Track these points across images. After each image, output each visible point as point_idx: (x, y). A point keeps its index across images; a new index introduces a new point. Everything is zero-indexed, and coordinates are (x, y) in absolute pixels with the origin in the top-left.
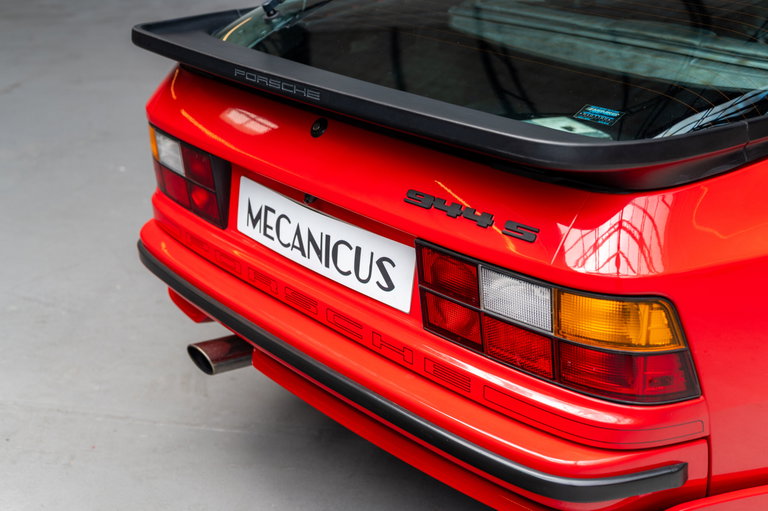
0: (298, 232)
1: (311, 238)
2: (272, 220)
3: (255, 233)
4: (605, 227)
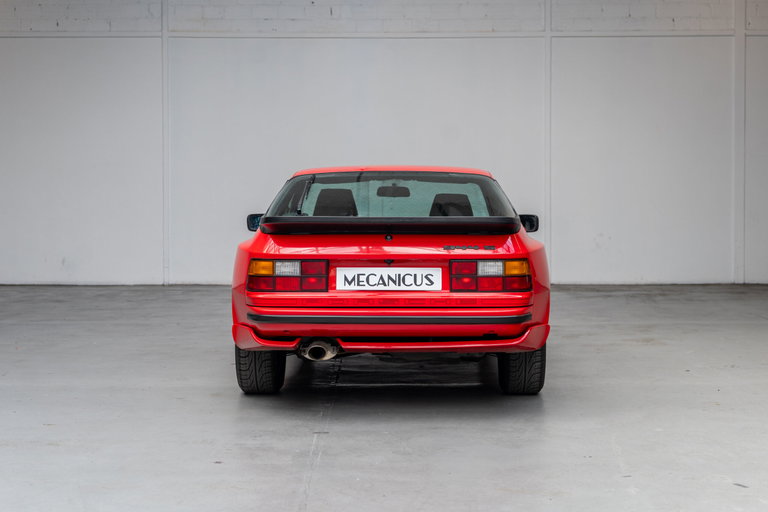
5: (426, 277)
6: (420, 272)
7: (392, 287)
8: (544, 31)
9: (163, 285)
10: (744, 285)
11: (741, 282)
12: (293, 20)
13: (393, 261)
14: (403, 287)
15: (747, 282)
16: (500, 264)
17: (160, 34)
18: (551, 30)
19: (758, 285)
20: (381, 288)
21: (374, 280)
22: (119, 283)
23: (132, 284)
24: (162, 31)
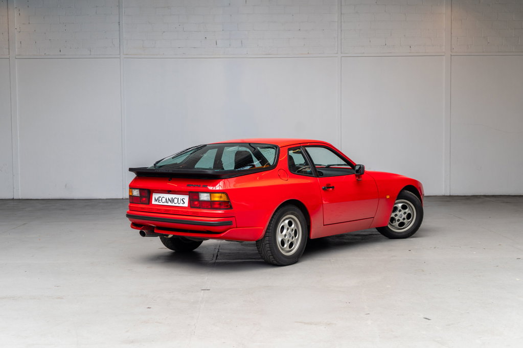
0: (166, 199)
1: (169, 199)
2: (160, 199)
3: (157, 203)
4: (217, 186)
5: (182, 200)
6: (180, 197)
7: (170, 204)
8: (337, 53)
9: (123, 199)
10: (450, 196)
11: (449, 195)
12: (195, 48)
13: (170, 191)
14: (173, 204)
15: (451, 194)
16: (209, 194)
17: (119, 56)
18: (341, 53)
19: (458, 196)
20: (166, 204)
21: (164, 200)
22: (98, 198)
23: (105, 198)
24: (120, 54)
